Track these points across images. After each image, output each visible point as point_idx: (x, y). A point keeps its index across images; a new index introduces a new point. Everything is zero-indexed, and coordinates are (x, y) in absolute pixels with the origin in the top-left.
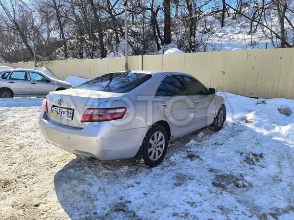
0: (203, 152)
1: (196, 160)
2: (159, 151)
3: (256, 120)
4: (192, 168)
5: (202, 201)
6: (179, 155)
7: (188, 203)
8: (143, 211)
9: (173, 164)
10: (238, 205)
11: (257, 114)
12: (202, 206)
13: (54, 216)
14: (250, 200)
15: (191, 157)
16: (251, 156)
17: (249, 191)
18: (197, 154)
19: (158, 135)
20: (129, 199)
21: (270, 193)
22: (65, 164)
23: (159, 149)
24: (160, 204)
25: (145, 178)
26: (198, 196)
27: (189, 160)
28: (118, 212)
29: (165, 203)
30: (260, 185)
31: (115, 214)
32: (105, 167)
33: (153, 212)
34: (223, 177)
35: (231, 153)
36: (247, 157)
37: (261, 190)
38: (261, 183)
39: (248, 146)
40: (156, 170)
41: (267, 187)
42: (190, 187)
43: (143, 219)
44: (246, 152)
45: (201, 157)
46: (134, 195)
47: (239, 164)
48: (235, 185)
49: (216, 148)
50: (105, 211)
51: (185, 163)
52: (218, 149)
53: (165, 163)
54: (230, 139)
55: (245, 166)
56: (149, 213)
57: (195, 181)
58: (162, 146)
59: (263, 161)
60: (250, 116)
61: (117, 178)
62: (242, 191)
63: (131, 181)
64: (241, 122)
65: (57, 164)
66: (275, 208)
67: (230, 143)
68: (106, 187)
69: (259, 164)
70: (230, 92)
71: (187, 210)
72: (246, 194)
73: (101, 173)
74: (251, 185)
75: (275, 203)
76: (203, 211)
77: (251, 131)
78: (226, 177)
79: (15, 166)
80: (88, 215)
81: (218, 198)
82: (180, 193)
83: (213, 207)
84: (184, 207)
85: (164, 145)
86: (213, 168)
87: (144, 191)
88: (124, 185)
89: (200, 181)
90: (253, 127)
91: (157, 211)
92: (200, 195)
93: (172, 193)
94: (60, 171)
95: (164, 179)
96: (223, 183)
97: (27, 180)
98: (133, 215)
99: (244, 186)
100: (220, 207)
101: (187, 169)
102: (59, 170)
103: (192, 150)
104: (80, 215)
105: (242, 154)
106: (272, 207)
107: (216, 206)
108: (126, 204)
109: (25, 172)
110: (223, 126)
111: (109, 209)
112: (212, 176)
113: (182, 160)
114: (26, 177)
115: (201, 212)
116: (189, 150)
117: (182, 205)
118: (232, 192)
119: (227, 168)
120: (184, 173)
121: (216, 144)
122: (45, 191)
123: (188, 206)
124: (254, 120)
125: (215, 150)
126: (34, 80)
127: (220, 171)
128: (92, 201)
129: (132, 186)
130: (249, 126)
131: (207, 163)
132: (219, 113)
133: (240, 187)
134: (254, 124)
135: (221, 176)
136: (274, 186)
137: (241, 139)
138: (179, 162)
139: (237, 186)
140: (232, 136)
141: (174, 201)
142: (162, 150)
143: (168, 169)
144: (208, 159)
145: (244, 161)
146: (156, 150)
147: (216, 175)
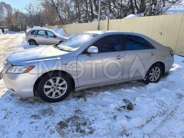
74: (91, 132)
99: (83, 131)
133: (78, 131)
147: (75, 115)
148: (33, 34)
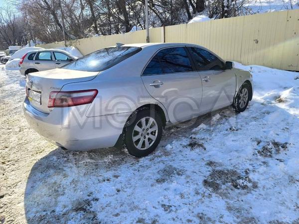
0: (210, 140)
1: (198, 150)
2: (149, 139)
3: (291, 99)
4: (188, 160)
5: (181, 204)
6: (180, 143)
7: (163, 206)
8: (107, 212)
9: (167, 154)
10: (226, 213)
11: (294, 91)
12: (178, 211)
13: (10, 211)
14: (246, 207)
15: (192, 145)
16: (271, 146)
17: (249, 195)
18: (201, 142)
19: (147, 121)
20: (98, 196)
21: (278, 198)
22: (51, 150)
23: (151, 136)
24: (129, 205)
25: (127, 171)
26: (178, 197)
27: (189, 148)
28: (78, 212)
29: (136, 204)
30: (268, 186)
31: (74, 213)
32: (89, 155)
33: (117, 215)
34: (221, 173)
35: (245, 141)
36: (264, 147)
37: (267, 194)
38: (269, 184)
39: (271, 132)
40: (144, 161)
41: (277, 189)
42: (174, 185)
43: (102, 223)
44: (266, 140)
45: (206, 146)
46: (105, 191)
47: (250, 157)
48: (233, 185)
49: (229, 134)
50: (65, 209)
51: (182, 154)
52: (230, 135)
53: (158, 152)
54: (250, 124)
55: (257, 159)
56: (111, 216)
57: (183, 177)
58: (155, 133)
59: (285, 152)
60: (285, 94)
61: (96, 169)
62: (239, 193)
63: (109, 174)
64: (273, 102)
65: (44, 150)
66: (277, 221)
67: (249, 128)
68: (81, 179)
69: (278, 157)
70: (264, 65)
71: (157, 215)
72: (243, 198)
73: (83, 162)
74: (255, 186)
75: (279, 215)
76: (176, 219)
77: (283, 112)
78: (225, 173)
79: (7, 150)
80: (45, 213)
81: (203, 202)
82: (159, 193)
83: (191, 215)
84: (156, 211)
85: (157, 132)
86: (213, 160)
87: (119, 186)
88: (101, 178)
89: (189, 177)
90: (287, 108)
91: (122, 214)
92: (182, 196)
93: (149, 191)
94: (44, 158)
95: (147, 173)
96: (218, 182)
97: (8, 166)
98: (92, 216)
99: (245, 187)
100: (201, 215)
101: (182, 160)
102: (44, 156)
103: (197, 137)
104: (37, 212)
105: (259, 143)
106: (272, 219)
107: (196, 213)
108: (92, 202)
109: (12, 157)
110: (248, 107)
111: (70, 207)
112: (207, 171)
113: (181, 148)
114: (9, 163)
115: (174, 220)
116: (193, 136)
117: (154, 209)
118: (224, 195)
119: (232, 161)
120: (175, 166)
121: (230, 129)
122: (17, 181)
123: (161, 211)
124: (289, 98)
125: (225, 138)
126: (58, 60)
127: (221, 165)
128: (58, 195)
129: (108, 180)
130: (282, 106)
131: (210, 153)
132: (241, 91)
133: (238, 189)
134: (289, 103)
135: (220, 172)
136: (287, 189)
137: (266, 123)
138: (174, 152)
139: (236, 187)
140: (255, 119)
141: (147, 202)
142: (154, 138)
143: (160, 159)
144: (214, 148)
145: (259, 152)
146: (145, 137)
147: (214, 171)
148: (32, 60)
